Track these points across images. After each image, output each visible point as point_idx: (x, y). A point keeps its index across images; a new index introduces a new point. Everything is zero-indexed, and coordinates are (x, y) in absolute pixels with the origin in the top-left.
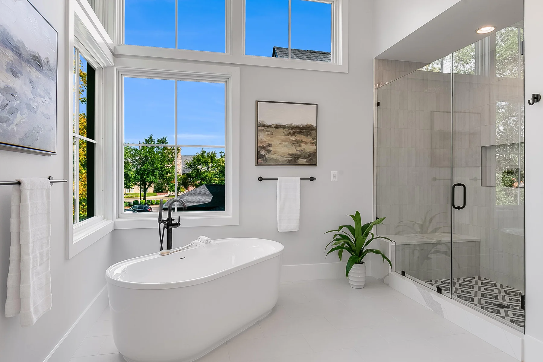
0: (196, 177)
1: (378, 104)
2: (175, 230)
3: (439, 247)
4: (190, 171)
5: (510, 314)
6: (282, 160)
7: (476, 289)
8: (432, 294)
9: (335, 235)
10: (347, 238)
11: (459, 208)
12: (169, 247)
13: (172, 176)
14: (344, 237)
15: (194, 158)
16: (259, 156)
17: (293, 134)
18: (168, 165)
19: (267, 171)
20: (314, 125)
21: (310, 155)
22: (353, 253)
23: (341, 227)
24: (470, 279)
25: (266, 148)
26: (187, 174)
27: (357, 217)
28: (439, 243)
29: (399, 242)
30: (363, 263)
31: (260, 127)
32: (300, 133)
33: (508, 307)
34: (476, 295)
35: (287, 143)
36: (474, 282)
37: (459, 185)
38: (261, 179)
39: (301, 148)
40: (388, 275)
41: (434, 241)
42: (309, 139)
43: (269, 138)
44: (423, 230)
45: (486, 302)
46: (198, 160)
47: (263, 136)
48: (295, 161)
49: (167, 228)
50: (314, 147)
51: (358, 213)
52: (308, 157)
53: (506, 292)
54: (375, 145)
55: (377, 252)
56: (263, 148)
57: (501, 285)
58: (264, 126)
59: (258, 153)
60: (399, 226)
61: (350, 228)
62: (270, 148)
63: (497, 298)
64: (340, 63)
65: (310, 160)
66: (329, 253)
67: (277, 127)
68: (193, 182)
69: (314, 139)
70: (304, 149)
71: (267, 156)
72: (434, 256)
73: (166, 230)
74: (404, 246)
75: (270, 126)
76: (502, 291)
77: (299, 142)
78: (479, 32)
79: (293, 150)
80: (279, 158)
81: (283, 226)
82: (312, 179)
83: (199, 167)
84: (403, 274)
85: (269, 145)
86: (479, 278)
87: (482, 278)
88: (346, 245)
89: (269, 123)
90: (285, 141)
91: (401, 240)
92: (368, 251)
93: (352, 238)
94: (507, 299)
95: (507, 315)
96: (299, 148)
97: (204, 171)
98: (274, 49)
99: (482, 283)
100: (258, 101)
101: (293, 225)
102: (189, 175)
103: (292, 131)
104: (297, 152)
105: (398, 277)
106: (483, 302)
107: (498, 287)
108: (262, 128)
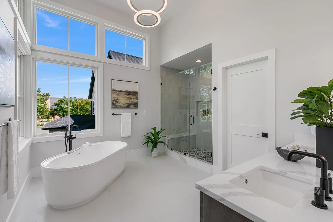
0: (60, 110)
1: (162, 84)
2: (73, 141)
3: (183, 139)
4: (56, 107)
5: (207, 159)
6: (123, 106)
7: (195, 152)
8: (183, 156)
9: (145, 137)
10: (151, 138)
11: (192, 124)
12: (70, 149)
13: (44, 110)
14: (150, 137)
15: (59, 101)
16: (113, 104)
17: (128, 95)
18: (41, 104)
19: (116, 111)
20: (137, 91)
21: (135, 104)
22: (154, 144)
23: (148, 133)
24: (186, 150)
25: (116, 100)
26: (54, 109)
27: (155, 129)
28: (183, 137)
29: (170, 138)
30: (157, 147)
31: (113, 91)
32: (131, 94)
33: (206, 157)
34: (196, 155)
35: (125, 98)
36: (194, 150)
37: (192, 116)
38: (113, 114)
39: (132, 101)
40: (166, 151)
41: (181, 136)
42: (135, 97)
43: (117, 96)
44: (177, 132)
45: (199, 157)
46: (61, 102)
47: (115, 95)
48: (129, 107)
49: (69, 140)
50: (137, 101)
51: (155, 127)
52: (135, 105)
53: (204, 152)
54: (161, 100)
55: (162, 142)
56: (115, 100)
57: (203, 150)
58: (115, 91)
59: (112, 103)
60: (169, 131)
61: (152, 133)
62: (118, 101)
63: (202, 155)
64: (147, 66)
65: (135, 106)
66: (144, 144)
67: (121, 91)
68: (58, 113)
69: (137, 97)
70: (133, 101)
71: (117, 104)
72: (181, 142)
73: (68, 141)
74: (172, 139)
75: (118, 91)
76: (203, 152)
77: (131, 98)
78: (196, 61)
79: (128, 102)
80: (122, 105)
81: (123, 135)
82: (136, 114)
83: (62, 105)
84: (172, 150)
85: (118, 99)
86: (196, 149)
87: (197, 148)
88: (150, 141)
89: (117, 90)
90: (124, 98)
91: (171, 137)
92: (159, 142)
93: (153, 138)
94: (205, 154)
95: (206, 160)
96: (131, 101)
97: (65, 107)
98: (109, 51)
99: (197, 150)
100: (112, 80)
101: (128, 134)
102: (55, 110)
103: (127, 93)
104: (130, 103)
105: (170, 151)
106: (198, 157)
107: (202, 151)
108: (114, 92)
